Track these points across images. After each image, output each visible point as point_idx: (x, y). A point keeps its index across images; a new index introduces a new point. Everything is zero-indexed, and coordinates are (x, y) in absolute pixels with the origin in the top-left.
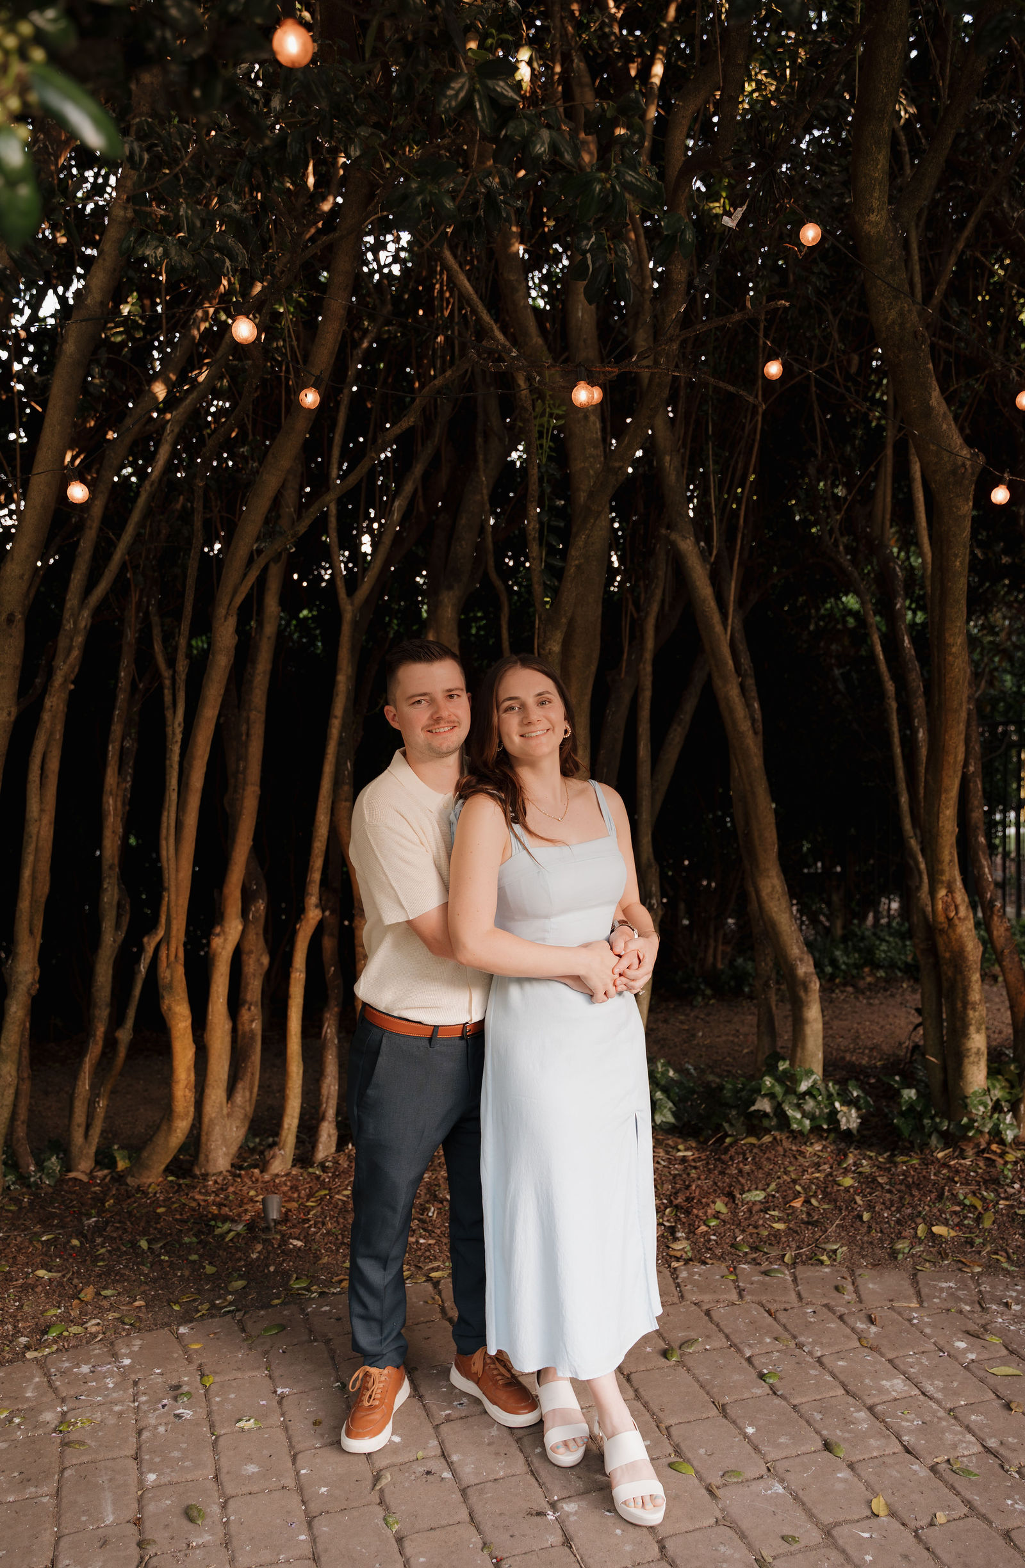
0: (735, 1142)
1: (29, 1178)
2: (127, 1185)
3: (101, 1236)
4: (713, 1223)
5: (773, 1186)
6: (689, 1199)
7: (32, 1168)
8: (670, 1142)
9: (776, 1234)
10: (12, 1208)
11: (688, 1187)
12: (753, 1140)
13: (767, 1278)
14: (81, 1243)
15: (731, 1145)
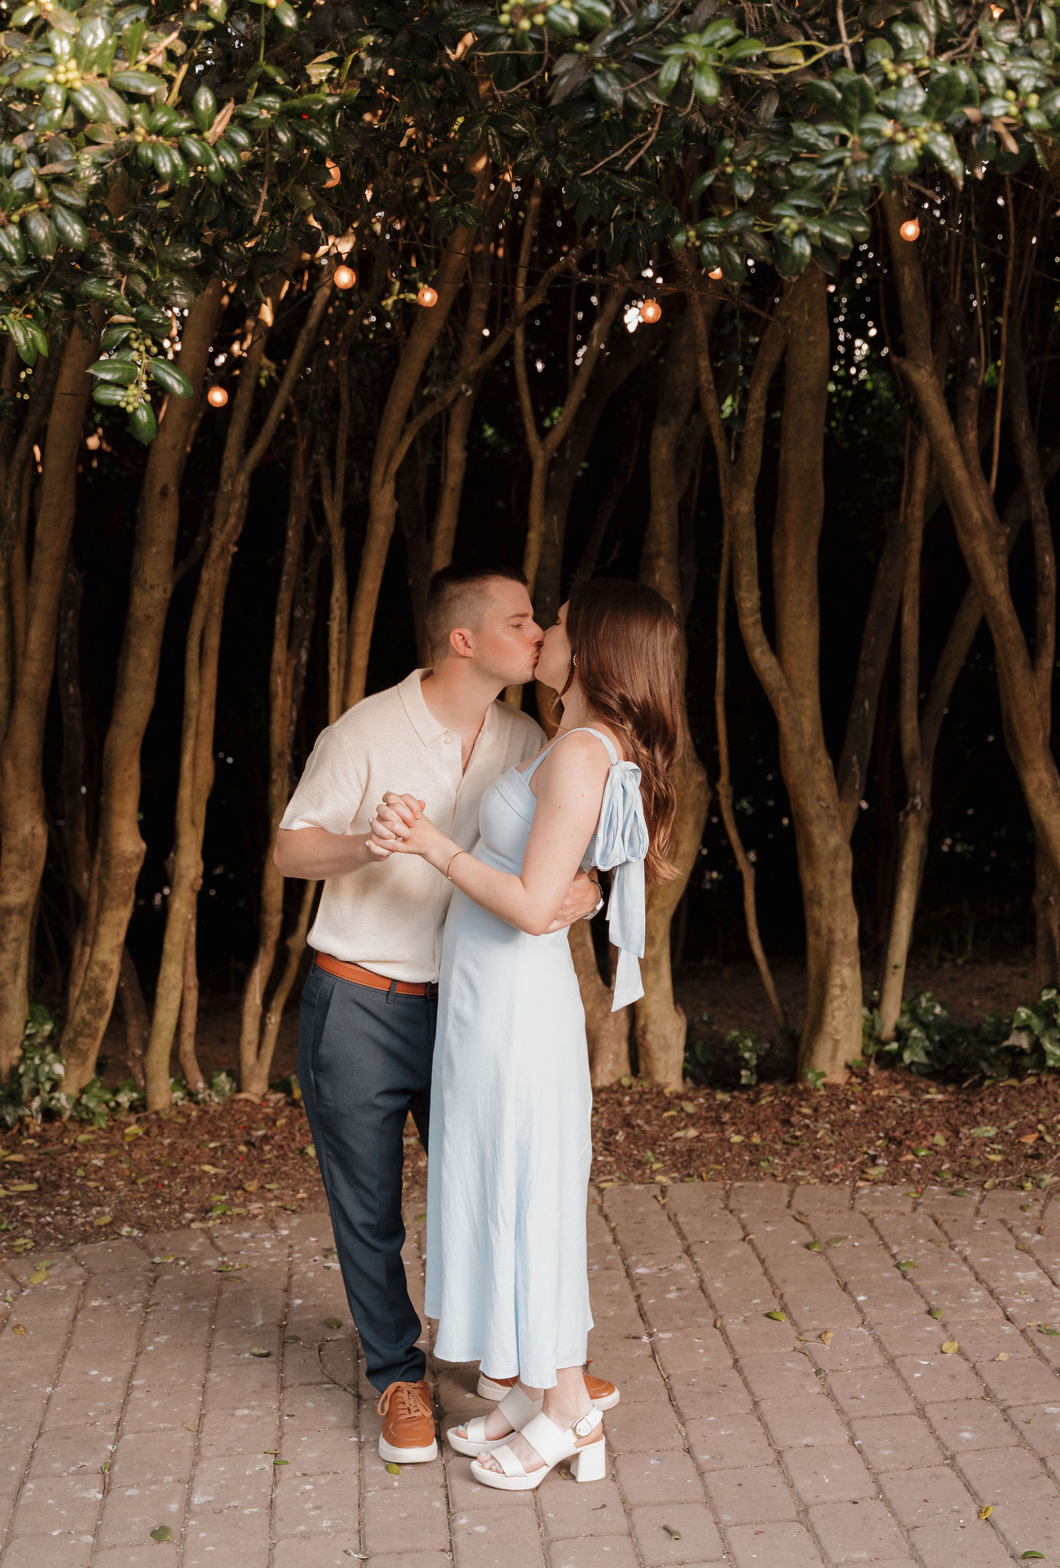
0: (994, 1085)
4: (923, 1153)
5: (1013, 1123)
6: (906, 1132)
8: (922, 1085)
9: (987, 1166)
11: (912, 1122)
12: (1013, 1082)
13: (952, 1197)
15: (988, 1088)
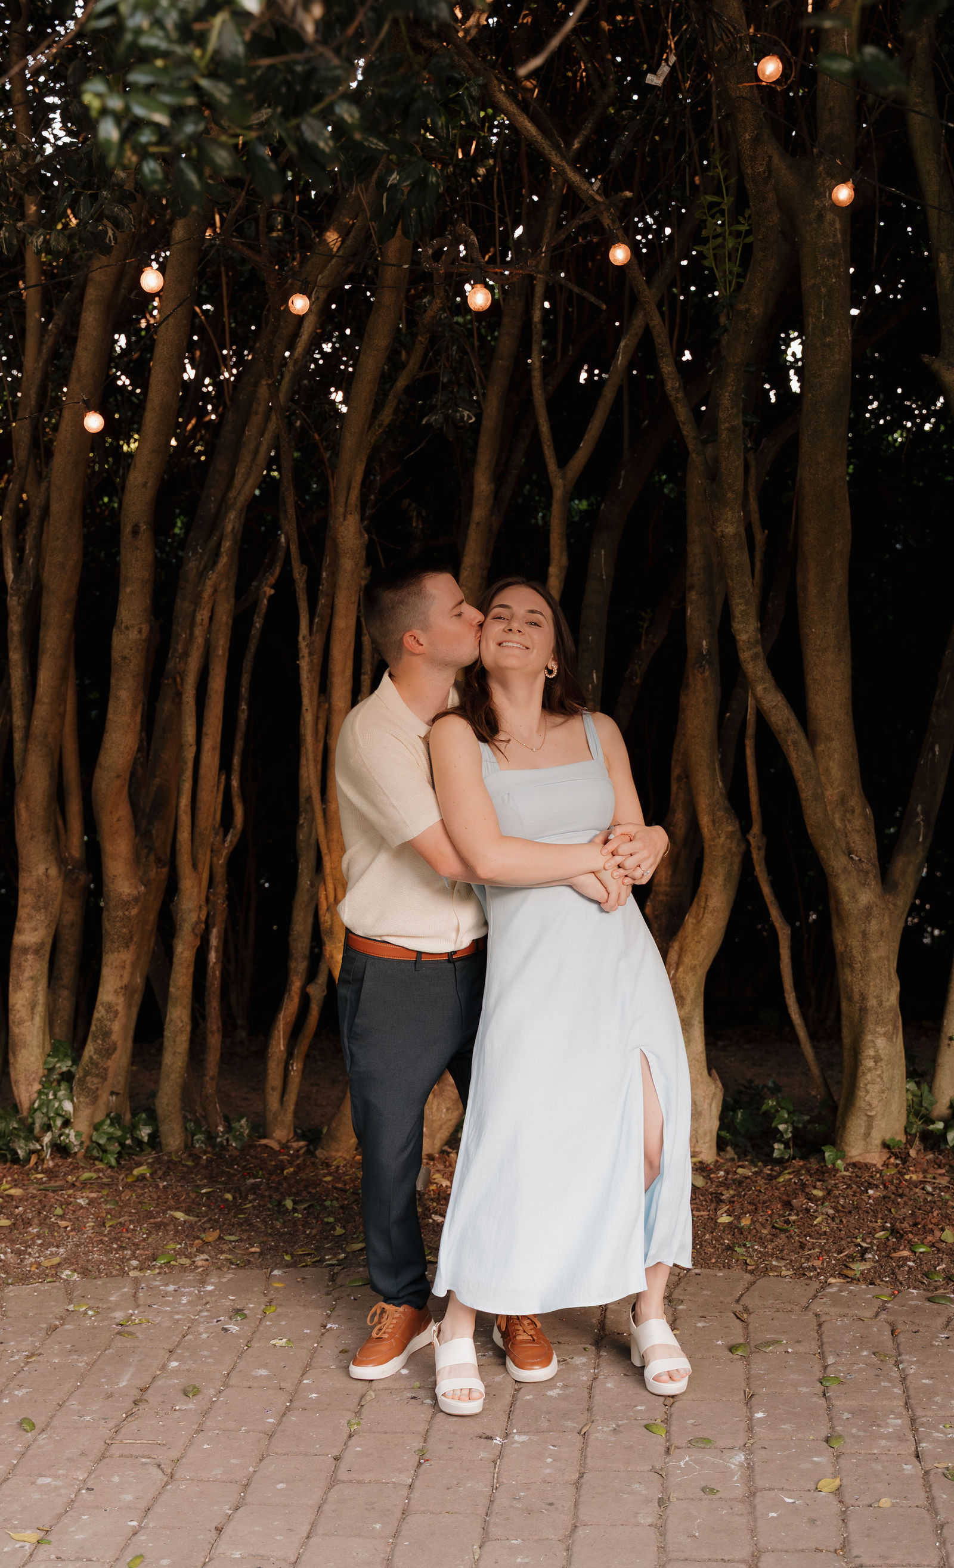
1: (216, 1138)
2: (317, 1157)
3: (254, 1193)
7: (221, 1129)
10: (190, 1163)
14: (234, 1198)
